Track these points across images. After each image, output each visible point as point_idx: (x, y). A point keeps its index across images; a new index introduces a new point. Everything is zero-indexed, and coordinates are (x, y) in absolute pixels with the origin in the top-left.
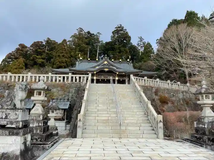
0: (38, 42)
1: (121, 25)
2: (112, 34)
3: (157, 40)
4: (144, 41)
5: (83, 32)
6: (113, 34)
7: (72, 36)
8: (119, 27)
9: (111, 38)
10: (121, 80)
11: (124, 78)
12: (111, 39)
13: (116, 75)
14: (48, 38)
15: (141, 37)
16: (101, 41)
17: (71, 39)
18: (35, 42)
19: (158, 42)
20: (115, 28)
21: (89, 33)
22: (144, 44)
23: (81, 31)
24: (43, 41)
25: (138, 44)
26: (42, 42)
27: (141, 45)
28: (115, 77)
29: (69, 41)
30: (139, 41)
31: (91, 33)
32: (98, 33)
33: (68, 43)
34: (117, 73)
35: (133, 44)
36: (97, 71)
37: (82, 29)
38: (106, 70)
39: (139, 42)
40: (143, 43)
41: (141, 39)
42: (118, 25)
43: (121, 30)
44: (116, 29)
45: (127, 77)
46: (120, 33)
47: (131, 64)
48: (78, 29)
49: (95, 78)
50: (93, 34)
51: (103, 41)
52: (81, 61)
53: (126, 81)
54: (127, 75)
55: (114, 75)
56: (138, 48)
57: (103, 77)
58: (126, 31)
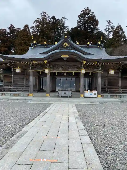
0: (3, 30)
1: (87, 7)
2: (78, 19)
4: (112, 25)
6: (80, 19)
7: (36, 21)
8: (86, 10)
10: (90, 74)
11: (95, 70)
12: (77, 24)
13: (83, 66)
14: (11, 25)
15: (109, 20)
20: (82, 11)
21: (53, 18)
22: (113, 28)
23: (45, 16)
24: (7, 29)
25: (106, 30)
26: (5, 30)
27: (110, 30)
28: (80, 68)
29: (32, 27)
31: (56, 19)
32: (63, 18)
33: (31, 30)
34: (84, 62)
35: (100, 30)
36: (49, 58)
37: (45, 13)
38: (65, 56)
39: (107, 27)
41: (109, 22)
42: (84, 8)
43: (88, 14)
44: (82, 13)
45: (100, 68)
46: (86, 17)
47: (103, 48)
48: (42, 13)
49: (47, 71)
50: (58, 19)
51: (68, 26)
52: (35, 46)
53: (99, 75)
54: (100, 66)
55: (79, 66)
56: (105, 34)
57: (60, 69)
58: (93, 15)
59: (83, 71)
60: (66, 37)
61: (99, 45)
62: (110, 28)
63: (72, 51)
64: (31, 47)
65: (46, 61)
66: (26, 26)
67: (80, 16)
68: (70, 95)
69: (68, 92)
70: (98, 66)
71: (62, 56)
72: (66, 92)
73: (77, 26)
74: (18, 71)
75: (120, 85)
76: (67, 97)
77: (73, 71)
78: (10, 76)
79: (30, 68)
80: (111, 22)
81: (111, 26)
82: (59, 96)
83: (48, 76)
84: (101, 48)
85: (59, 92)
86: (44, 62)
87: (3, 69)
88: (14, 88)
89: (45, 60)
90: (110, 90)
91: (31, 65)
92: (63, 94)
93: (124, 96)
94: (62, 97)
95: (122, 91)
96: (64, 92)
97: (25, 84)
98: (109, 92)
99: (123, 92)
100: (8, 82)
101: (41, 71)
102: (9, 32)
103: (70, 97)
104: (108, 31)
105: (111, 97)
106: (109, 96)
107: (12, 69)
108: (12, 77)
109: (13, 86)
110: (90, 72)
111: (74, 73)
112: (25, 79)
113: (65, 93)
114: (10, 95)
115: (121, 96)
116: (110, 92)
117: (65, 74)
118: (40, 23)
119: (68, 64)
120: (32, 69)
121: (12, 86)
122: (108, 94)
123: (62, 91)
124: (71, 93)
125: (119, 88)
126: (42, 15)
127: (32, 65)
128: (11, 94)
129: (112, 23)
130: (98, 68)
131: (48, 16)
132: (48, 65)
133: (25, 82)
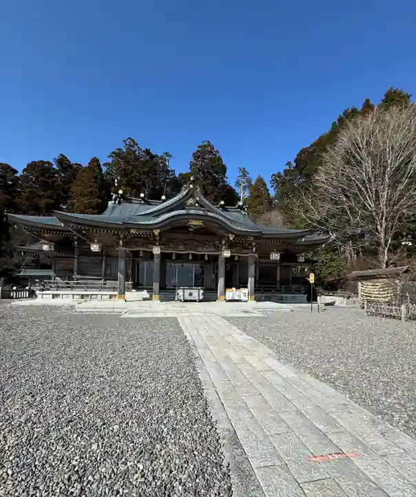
0: (43, 163)
1: (208, 142)
2: (192, 159)
3: (273, 175)
4: (249, 176)
5: (136, 147)
6: (195, 159)
7: (113, 153)
8: (205, 146)
9: (190, 166)
11: (244, 251)
12: (190, 168)
13: (224, 242)
15: (244, 169)
16: (172, 171)
17: (110, 160)
19: (273, 181)
20: (199, 147)
21: (147, 152)
23: (133, 146)
24: (53, 163)
25: (238, 183)
26: (49, 163)
28: (218, 248)
29: (106, 164)
30: (239, 177)
31: (152, 154)
32: (165, 153)
33: (104, 169)
34: (231, 237)
35: (228, 183)
36: (164, 226)
37: (134, 142)
38: (195, 223)
39: (240, 179)
40: (248, 180)
41: (244, 173)
42: (203, 143)
43: (210, 153)
44: (200, 149)
46: (206, 159)
48: (127, 140)
49: (157, 250)
50: (157, 156)
52: (122, 199)
53: (250, 261)
54: (254, 244)
55: (217, 242)
57: (181, 248)
58: (218, 155)
59: (227, 254)
60: (191, 186)
61: (239, 207)
62: (244, 180)
63: (209, 214)
64: (113, 202)
65: (159, 231)
66: (95, 162)
67: (195, 155)
68: (201, 297)
69: (197, 291)
70: (251, 245)
71: (190, 223)
72: (192, 291)
73: (190, 171)
74: (95, 248)
75: (278, 279)
76: (195, 301)
77: (207, 252)
78: (70, 257)
79: (121, 243)
80: (246, 172)
81: (247, 178)
83: (157, 260)
85: (179, 292)
86: (154, 231)
87: (54, 242)
88: (78, 284)
89: (156, 229)
91: (122, 236)
92: (187, 297)
94: (186, 301)
96: (189, 291)
97: (103, 274)
100: (62, 270)
101: (141, 249)
102: (57, 169)
103: (200, 301)
107: (76, 243)
108: (75, 260)
110: (237, 255)
111: (208, 255)
112: (103, 265)
113: (191, 294)
114: (71, 297)
117: (190, 257)
118: (124, 158)
119: (197, 237)
120: (123, 246)
121: (75, 277)
123: (185, 291)
124: (203, 294)
125: (276, 284)
126: (127, 143)
127: (125, 237)
129: (248, 174)
130: (250, 247)
131: (138, 147)
132: (158, 238)
133: (103, 270)
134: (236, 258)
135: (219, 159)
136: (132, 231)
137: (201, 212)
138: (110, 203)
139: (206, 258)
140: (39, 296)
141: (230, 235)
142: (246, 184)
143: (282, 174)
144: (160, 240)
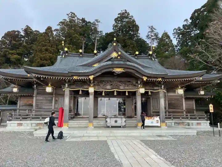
0: (14, 31)
1: (125, 10)
2: (114, 22)
3: (175, 29)
4: (156, 31)
5: (76, 18)
6: (116, 22)
7: (61, 22)
8: (123, 14)
9: (113, 27)
12: (113, 29)
13: (139, 82)
14: (27, 26)
15: (152, 26)
16: (100, 32)
17: (58, 27)
18: (9, 32)
19: (175, 33)
20: (119, 14)
21: (83, 20)
23: (74, 17)
24: (21, 31)
25: (148, 36)
26: (18, 32)
27: (153, 38)
29: (56, 30)
30: (149, 32)
31: (86, 21)
32: (95, 20)
33: (55, 33)
35: (141, 37)
36: (96, 73)
37: (74, 14)
38: (118, 70)
39: (150, 34)
40: (155, 34)
41: (152, 29)
42: (122, 11)
44: (119, 16)
45: (163, 86)
46: (125, 22)
47: (155, 59)
48: (69, 14)
49: (91, 90)
50: (89, 22)
51: (102, 31)
52: (67, 54)
53: (161, 95)
56: (146, 42)
57: (109, 87)
58: (132, 19)
59: (142, 91)
60: (115, 44)
61: (150, 55)
62: (153, 35)
63: (128, 63)
64: (61, 56)
65: (93, 76)
66: (49, 29)
67: (116, 20)
68: (124, 124)
69: (121, 119)
70: (160, 83)
71: (115, 70)
72: (117, 119)
73: (113, 31)
76: (120, 127)
78: (30, 96)
79: (67, 85)
80: (153, 28)
81: (154, 32)
82: (109, 125)
83: (91, 97)
84: (153, 59)
85: (108, 120)
86: (90, 77)
88: (35, 115)
89: (91, 75)
90: (173, 115)
91: (67, 81)
92: (113, 124)
93: (192, 123)
94: (112, 127)
95: (189, 116)
96: (115, 119)
97: (53, 108)
98: (172, 118)
99: (191, 118)
100: (25, 105)
101: (81, 89)
102: (23, 35)
103: (123, 127)
104: (150, 38)
105: (176, 124)
106: (174, 123)
107: (35, 86)
108: (34, 98)
109: (34, 112)
110: (150, 91)
111: (128, 92)
113: (116, 122)
114: (30, 125)
115: (189, 123)
116: (174, 118)
117: (115, 94)
118: (67, 25)
119: (120, 79)
120: (68, 87)
121: (33, 110)
122: (171, 121)
123: (112, 119)
124: (125, 121)
126: (70, 15)
127: (69, 82)
128: (32, 124)
129: (155, 30)
130: (160, 85)
131: (77, 18)
132: (92, 82)
133: (53, 105)
134: (150, 93)
135: (134, 21)
136: (75, 77)
137: (122, 63)
138: (59, 57)
139: (127, 94)
140: (8, 125)
141: (144, 77)
142: (154, 37)
143: (182, 28)
144: (94, 82)
